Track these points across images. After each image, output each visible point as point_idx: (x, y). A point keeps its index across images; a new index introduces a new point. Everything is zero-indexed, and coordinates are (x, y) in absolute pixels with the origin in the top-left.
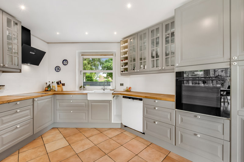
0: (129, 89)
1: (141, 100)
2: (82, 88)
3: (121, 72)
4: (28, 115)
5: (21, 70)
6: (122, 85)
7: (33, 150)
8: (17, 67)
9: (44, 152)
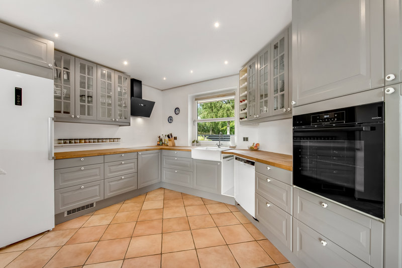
0: (256, 146)
1: (253, 164)
2: (195, 142)
3: (241, 120)
4: (132, 169)
5: (130, 123)
6: (246, 139)
7: (133, 204)
8: (126, 121)
9: (139, 208)
